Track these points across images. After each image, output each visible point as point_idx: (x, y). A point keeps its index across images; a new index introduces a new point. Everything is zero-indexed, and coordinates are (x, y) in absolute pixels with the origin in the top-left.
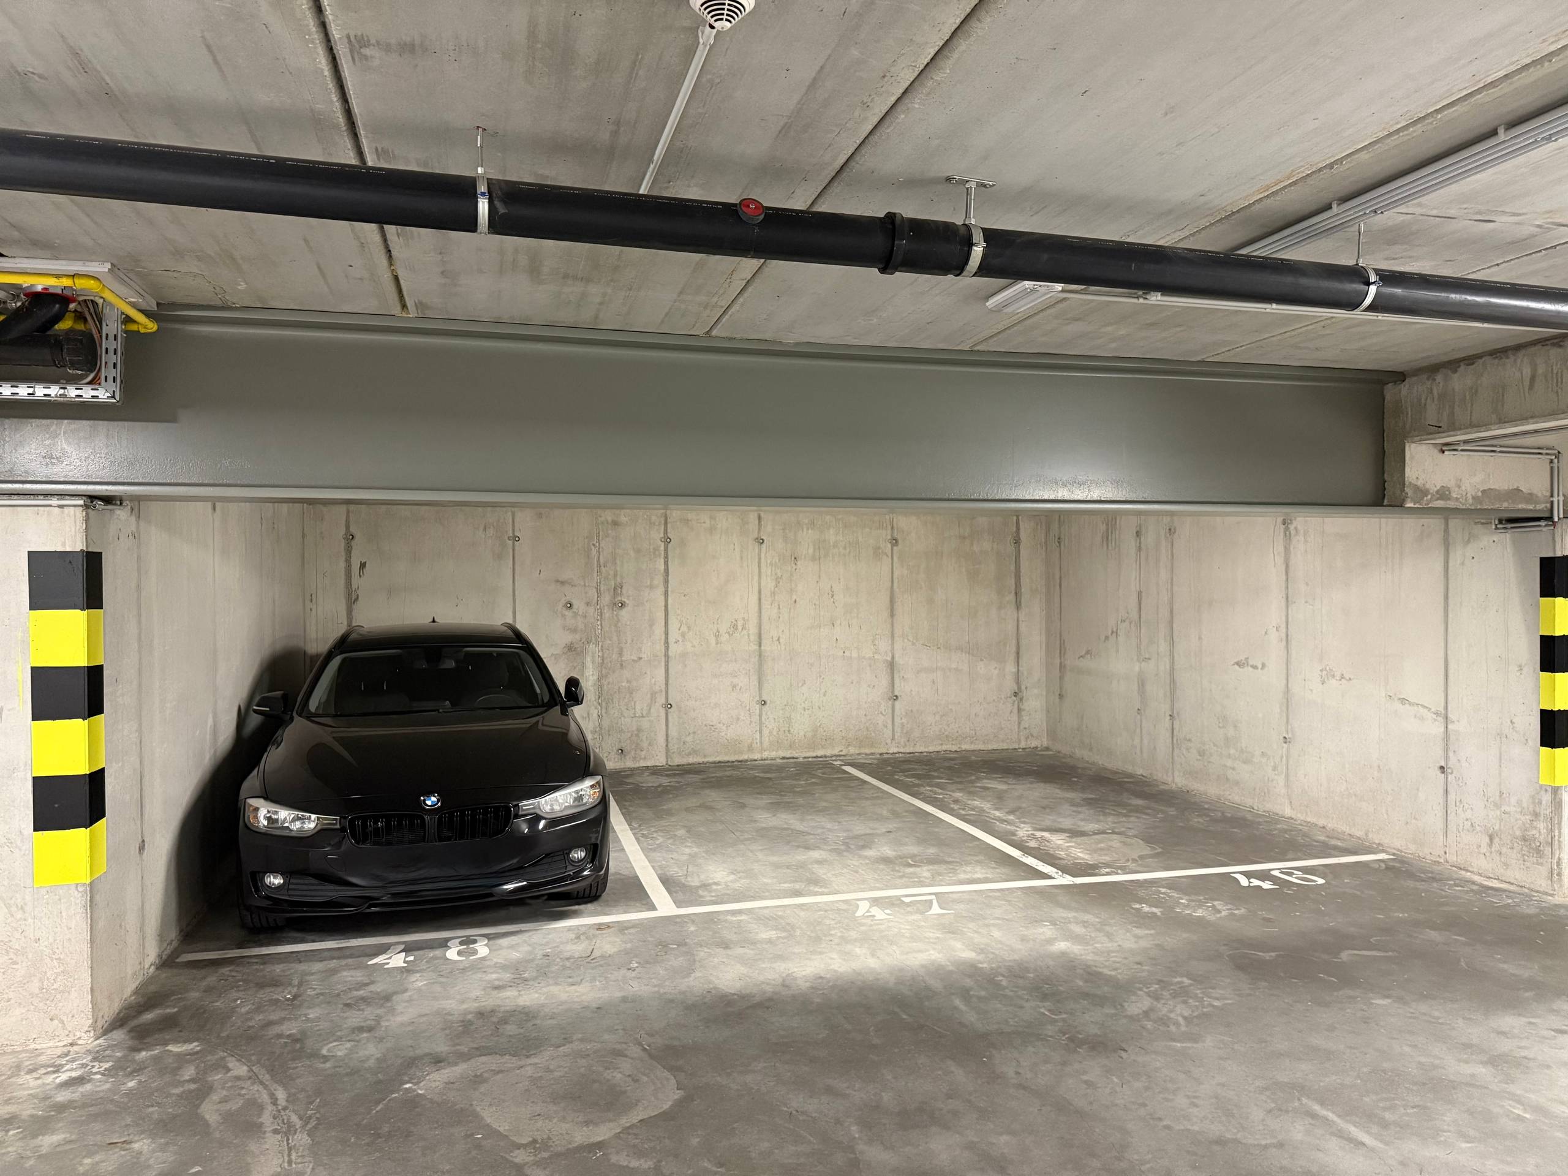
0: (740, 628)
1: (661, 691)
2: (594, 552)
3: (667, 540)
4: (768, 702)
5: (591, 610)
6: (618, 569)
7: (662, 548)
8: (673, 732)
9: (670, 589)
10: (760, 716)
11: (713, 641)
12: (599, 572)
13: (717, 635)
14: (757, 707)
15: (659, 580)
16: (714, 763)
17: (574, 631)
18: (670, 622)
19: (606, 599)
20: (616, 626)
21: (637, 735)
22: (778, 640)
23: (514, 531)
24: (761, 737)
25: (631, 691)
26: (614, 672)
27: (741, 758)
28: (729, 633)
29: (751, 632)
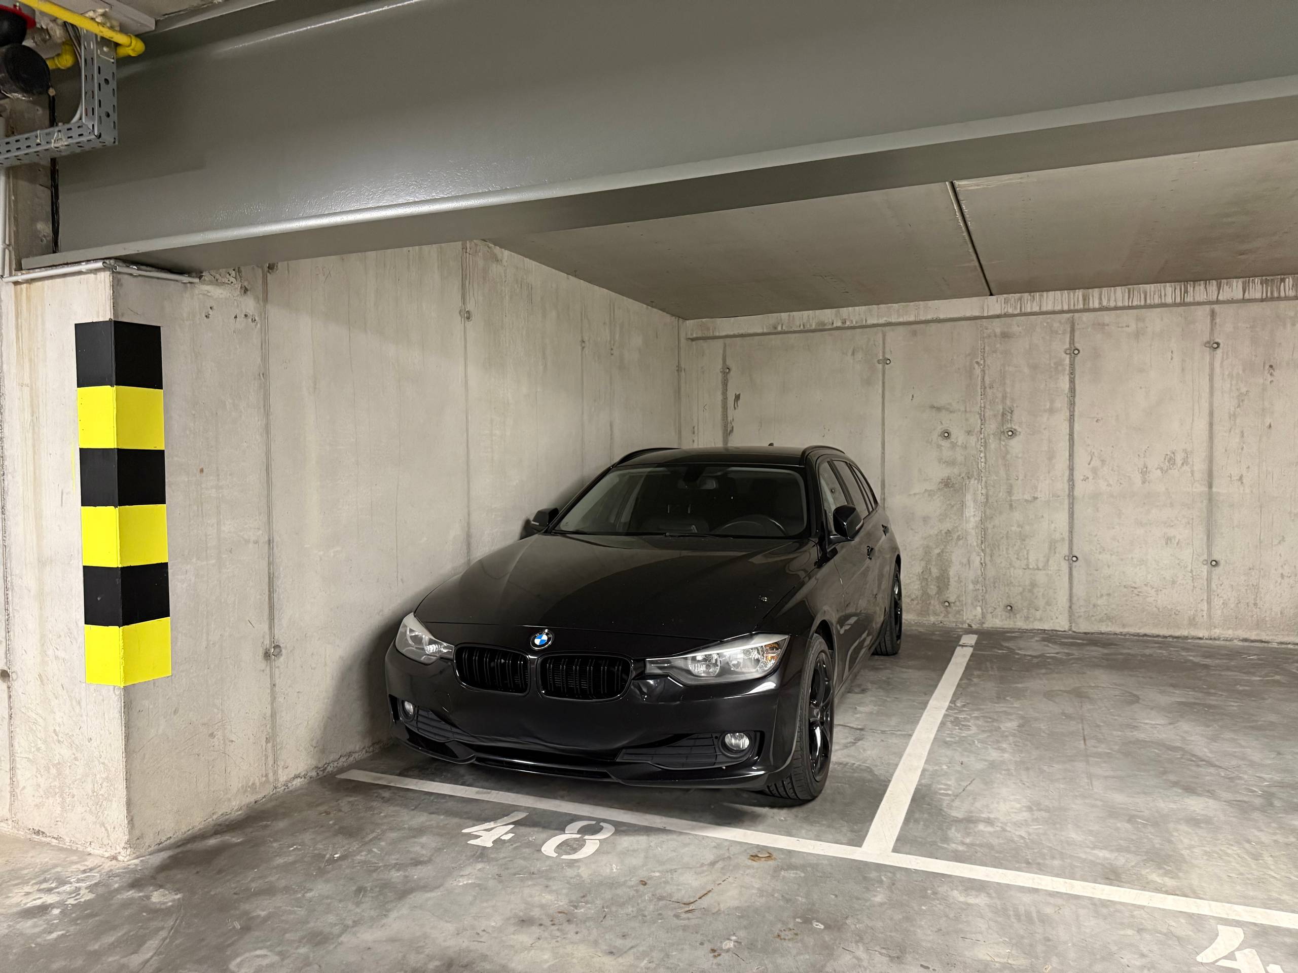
0: (1179, 461)
1: (1063, 539)
2: (978, 371)
3: (1073, 352)
4: (1222, 563)
5: (973, 440)
6: (1008, 390)
7: (1067, 361)
8: (1080, 590)
9: (1076, 413)
10: (1209, 580)
11: (1137, 479)
12: (984, 394)
13: (1144, 471)
14: (1205, 569)
15: (1061, 403)
16: (1138, 635)
17: (952, 463)
18: (1076, 455)
19: (992, 426)
20: (1004, 458)
21: (1031, 591)
22: (1241, 478)
23: (884, 353)
24: (1209, 609)
25: (1023, 538)
26: (1001, 513)
27: (1177, 634)
28: (1162, 469)
29: (1195, 468)
